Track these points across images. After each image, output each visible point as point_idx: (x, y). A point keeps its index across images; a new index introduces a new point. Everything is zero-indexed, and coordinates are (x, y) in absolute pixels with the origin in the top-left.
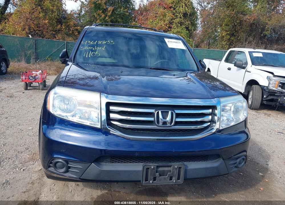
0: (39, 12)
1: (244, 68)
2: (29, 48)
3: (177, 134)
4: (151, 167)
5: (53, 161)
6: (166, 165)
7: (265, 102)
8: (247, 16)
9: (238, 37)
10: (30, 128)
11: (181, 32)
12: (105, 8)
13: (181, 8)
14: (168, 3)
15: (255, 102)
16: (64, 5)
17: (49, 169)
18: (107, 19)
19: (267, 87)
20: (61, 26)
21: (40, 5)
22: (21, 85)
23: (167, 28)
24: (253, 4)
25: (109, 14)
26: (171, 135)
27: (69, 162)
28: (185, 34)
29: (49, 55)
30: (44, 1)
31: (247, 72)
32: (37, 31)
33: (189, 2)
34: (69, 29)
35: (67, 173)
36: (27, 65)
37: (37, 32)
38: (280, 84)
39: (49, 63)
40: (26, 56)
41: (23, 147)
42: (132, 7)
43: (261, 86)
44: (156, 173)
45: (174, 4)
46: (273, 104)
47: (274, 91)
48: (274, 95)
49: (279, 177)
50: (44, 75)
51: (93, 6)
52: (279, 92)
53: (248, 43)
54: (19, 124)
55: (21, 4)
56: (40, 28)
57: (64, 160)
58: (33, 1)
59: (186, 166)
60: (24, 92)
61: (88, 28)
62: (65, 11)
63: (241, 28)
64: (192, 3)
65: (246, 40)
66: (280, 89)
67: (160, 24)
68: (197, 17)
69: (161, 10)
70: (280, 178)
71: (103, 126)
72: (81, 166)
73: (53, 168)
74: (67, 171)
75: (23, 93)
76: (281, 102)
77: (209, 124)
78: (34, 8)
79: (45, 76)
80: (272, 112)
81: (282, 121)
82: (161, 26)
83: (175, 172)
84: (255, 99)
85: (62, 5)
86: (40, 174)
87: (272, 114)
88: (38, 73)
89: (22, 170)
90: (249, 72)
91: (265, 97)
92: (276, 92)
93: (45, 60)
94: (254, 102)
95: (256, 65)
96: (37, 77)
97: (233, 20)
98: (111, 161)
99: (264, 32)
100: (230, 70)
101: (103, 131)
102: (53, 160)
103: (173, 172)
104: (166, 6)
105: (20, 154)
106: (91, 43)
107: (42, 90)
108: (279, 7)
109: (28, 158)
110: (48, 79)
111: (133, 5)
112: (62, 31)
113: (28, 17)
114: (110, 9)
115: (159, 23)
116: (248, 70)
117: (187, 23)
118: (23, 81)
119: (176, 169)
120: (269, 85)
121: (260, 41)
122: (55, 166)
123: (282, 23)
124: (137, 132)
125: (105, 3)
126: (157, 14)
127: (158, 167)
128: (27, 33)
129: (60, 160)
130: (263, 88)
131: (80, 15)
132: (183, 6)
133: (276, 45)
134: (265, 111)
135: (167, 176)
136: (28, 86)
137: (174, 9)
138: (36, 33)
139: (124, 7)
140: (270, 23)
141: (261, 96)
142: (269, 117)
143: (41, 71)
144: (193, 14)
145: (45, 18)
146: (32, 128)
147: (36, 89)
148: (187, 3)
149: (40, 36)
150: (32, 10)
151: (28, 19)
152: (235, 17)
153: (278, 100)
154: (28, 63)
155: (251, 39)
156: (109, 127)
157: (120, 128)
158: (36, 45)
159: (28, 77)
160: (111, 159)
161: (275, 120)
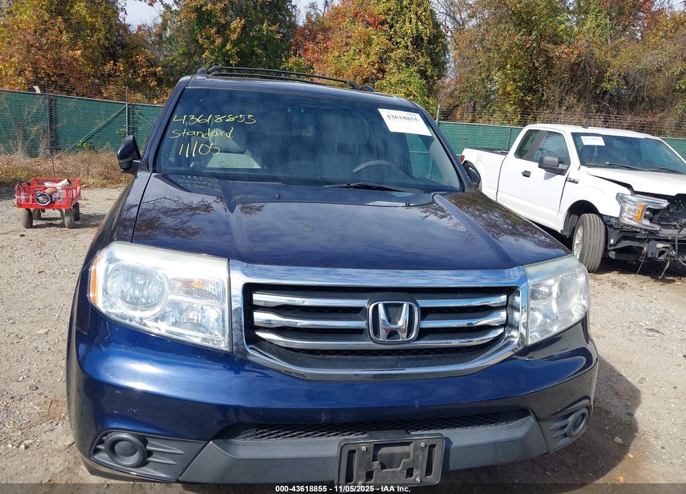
0: (60, 31)
1: (562, 172)
2: (35, 121)
3: (423, 359)
4: (360, 449)
5: (105, 438)
6: (399, 441)
7: (612, 255)
8: (563, 46)
9: (543, 95)
10: (42, 331)
11: (409, 82)
12: (222, 21)
13: (407, 23)
14: (376, 12)
15: (588, 255)
16: (122, 14)
17: (95, 457)
18: (228, 48)
19: (616, 218)
20: (116, 65)
21: (60, 14)
22: (14, 215)
23: (374, 71)
24: (575, 19)
25: (234, 37)
26: (411, 362)
27: (148, 439)
28: (418, 85)
29: (85, 135)
30: (72, 2)
31: (570, 181)
32: (53, 76)
33: (425, 11)
34: (135, 72)
35: (144, 468)
36: (29, 160)
37: (53, 79)
38: (648, 213)
39: (86, 156)
40: (26, 137)
41: (24, 384)
42: (290, 19)
43: (601, 216)
44: (373, 461)
45: (389, 15)
46: (630, 258)
47: (634, 229)
48: (633, 239)
49: (659, 447)
50: (74, 191)
51: (193, 16)
52: (646, 230)
53: (566, 110)
54: (11, 321)
55: (14, 8)
56: (61, 69)
57: (134, 435)
58: (44, 3)
59: (448, 441)
60: (24, 233)
61: (187, 83)
62: (125, 28)
63: (549, 74)
64: (432, 12)
65: (560, 103)
66: (647, 222)
67: (357, 63)
68: (445, 47)
69: (360, 28)
70: (663, 448)
71: (236, 345)
72: (180, 449)
73: (106, 456)
74: (143, 463)
75: (22, 236)
76: (649, 255)
77: (501, 331)
78: (47, 19)
79: (78, 191)
80: (628, 277)
81: (653, 300)
82: (361, 66)
83: (421, 458)
84: (589, 248)
85: (117, 12)
86: (71, 457)
87: (629, 284)
88: (59, 186)
89: (22, 447)
90: (574, 182)
91: (612, 241)
92: (638, 230)
93: (76, 149)
94: (586, 255)
95: (589, 166)
96: (57, 195)
97: (531, 55)
98: (257, 435)
99: (603, 85)
100: (528, 177)
101: (236, 359)
102: (106, 435)
103: (416, 457)
104: (371, 20)
105: (16, 404)
106: (198, 120)
107: (71, 227)
108: (634, 26)
109: (38, 413)
110: (85, 199)
111: (291, 15)
112: (119, 76)
113: (31, 42)
114: (237, 24)
115: (354, 60)
116: (572, 176)
117: (421, 60)
118: (20, 205)
119: (423, 449)
120: (621, 214)
121: (593, 106)
122: (112, 450)
123: (643, 63)
124: (322, 359)
125: (224, 11)
126: (350, 37)
127: (377, 447)
128: (29, 82)
129: (125, 436)
130: (607, 221)
131: (161, 38)
132: (411, 18)
133: (630, 114)
134: (613, 276)
135: (400, 469)
136: (32, 218)
137: (391, 27)
138: (52, 81)
139: (269, 20)
140: (615, 62)
141: (603, 240)
142: (622, 292)
143: (66, 181)
144: (437, 38)
145: (76, 44)
146: (46, 330)
147: (54, 225)
148: (422, 14)
149: (62, 89)
150: (42, 24)
151: (32, 46)
152: (534, 47)
153: (642, 249)
154: (31, 156)
155: (571, 99)
156: (250, 348)
157: (280, 349)
158: (50, 111)
159: (33, 195)
160: (257, 430)
161: (637, 298)
